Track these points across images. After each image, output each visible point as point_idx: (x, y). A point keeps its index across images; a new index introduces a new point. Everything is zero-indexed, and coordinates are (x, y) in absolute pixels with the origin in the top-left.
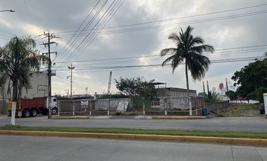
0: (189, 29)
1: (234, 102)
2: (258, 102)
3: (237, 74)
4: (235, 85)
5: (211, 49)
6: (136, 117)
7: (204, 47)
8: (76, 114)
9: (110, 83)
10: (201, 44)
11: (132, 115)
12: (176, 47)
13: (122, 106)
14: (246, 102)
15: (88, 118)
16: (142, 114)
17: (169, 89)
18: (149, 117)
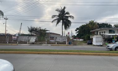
0: (64, 8)
1: (75, 40)
2: (83, 40)
3: (77, 29)
4: (76, 33)
5: (73, 17)
6: (43, 45)
7: (70, 16)
8: (9, 43)
9: (21, 29)
10: (68, 15)
11: (40, 44)
12: (58, 15)
13: (33, 39)
14: (79, 40)
15: (17, 45)
16: (45, 44)
17: (51, 33)
18: (49, 45)
